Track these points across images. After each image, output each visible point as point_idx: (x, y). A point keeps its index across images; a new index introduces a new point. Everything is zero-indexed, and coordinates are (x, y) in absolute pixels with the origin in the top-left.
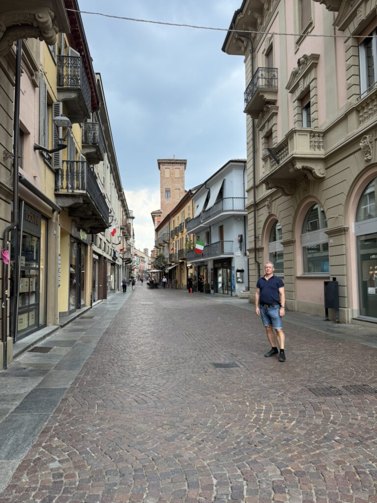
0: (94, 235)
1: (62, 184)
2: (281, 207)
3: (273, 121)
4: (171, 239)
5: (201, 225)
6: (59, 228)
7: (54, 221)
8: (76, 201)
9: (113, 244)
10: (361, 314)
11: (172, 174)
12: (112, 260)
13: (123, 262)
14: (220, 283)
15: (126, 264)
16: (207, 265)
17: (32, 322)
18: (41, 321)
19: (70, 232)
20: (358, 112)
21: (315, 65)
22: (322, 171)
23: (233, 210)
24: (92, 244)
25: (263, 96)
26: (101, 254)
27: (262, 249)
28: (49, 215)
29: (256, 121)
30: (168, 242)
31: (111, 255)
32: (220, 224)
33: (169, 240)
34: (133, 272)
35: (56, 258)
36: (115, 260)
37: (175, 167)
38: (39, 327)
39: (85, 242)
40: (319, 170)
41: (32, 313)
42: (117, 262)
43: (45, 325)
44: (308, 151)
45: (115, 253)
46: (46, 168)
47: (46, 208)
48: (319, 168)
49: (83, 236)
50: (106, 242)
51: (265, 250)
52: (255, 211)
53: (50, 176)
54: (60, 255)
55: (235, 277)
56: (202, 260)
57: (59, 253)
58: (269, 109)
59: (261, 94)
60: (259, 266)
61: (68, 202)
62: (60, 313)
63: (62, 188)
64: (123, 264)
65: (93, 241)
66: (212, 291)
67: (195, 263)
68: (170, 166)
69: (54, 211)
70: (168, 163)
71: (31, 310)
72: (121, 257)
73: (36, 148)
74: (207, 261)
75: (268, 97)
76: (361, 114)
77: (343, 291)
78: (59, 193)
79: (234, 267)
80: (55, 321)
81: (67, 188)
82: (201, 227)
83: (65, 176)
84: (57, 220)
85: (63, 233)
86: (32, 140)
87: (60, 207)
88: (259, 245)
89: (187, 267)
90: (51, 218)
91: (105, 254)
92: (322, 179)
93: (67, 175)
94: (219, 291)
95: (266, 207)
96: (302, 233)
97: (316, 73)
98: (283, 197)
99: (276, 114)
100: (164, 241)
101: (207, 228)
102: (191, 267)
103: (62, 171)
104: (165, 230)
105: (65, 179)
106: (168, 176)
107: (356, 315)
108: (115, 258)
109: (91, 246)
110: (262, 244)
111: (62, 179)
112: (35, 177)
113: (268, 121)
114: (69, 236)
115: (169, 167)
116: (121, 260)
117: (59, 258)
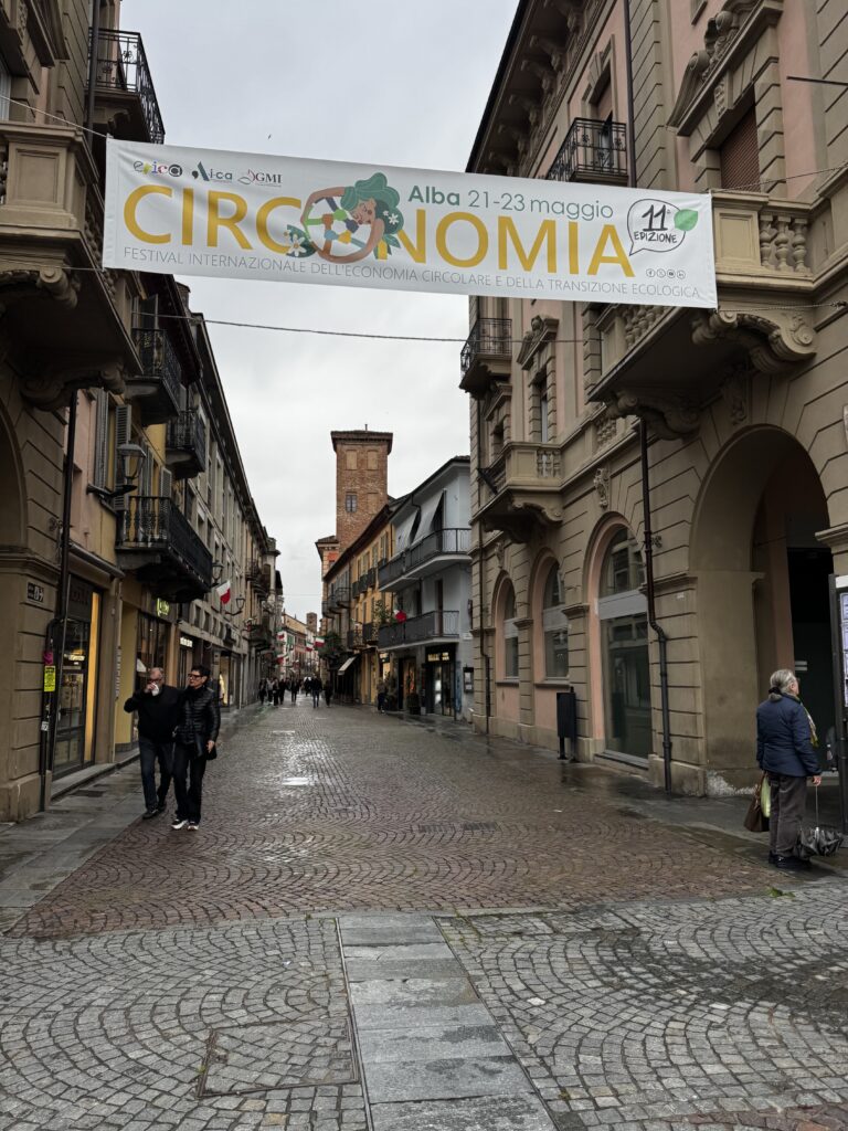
0: (184, 605)
1: (128, 533)
2: (514, 559)
3: (503, 411)
4: (353, 600)
5: (403, 578)
6: (121, 603)
7: (113, 593)
8: (149, 559)
9: (227, 613)
10: (607, 748)
11: (361, 462)
12: (222, 645)
13: (250, 647)
14: (438, 692)
15: (257, 651)
16: (415, 658)
17: (74, 756)
18: (87, 758)
19: (138, 606)
20: (597, 428)
21: (552, 337)
22: (556, 512)
23: (457, 553)
24: (178, 621)
25: (486, 367)
26: (199, 636)
27: (491, 632)
28: (105, 586)
29: (482, 402)
30: (346, 605)
31: (221, 636)
32: (438, 577)
33: (350, 602)
34: (276, 666)
35: (114, 655)
36: (231, 645)
37: (369, 447)
38: (83, 766)
39: (166, 619)
40: (551, 510)
41: (74, 743)
42: (234, 649)
43: (92, 763)
44: (533, 479)
45: (229, 631)
46: (104, 513)
47: (100, 577)
48: (551, 507)
49: (162, 608)
50: (210, 611)
51: (498, 634)
52: (481, 561)
53: (109, 524)
54: (120, 648)
55: (462, 681)
56: (403, 646)
57: (119, 644)
58: (498, 390)
59: (482, 364)
60: (488, 662)
61: (136, 563)
62: (117, 746)
63: (128, 540)
64: (250, 653)
65: (180, 615)
66: (423, 710)
67: (394, 651)
68: (358, 447)
69: (112, 578)
70: (354, 440)
71: (74, 737)
72: (244, 638)
73: (89, 490)
74: (415, 648)
75: (494, 369)
76: (599, 432)
77: (583, 709)
78: (123, 548)
79: (459, 662)
80: (108, 756)
81: (136, 540)
82: (403, 580)
83: (133, 522)
84: (117, 591)
85: (127, 609)
86: (85, 480)
87: (123, 571)
88: (488, 624)
89: (380, 660)
90: (107, 590)
91: (206, 636)
92: (559, 524)
93: (137, 519)
94: (436, 710)
95: (495, 558)
96: (544, 608)
97: (554, 349)
98: (514, 545)
99: (509, 398)
100: (338, 603)
101: (415, 582)
102: (387, 660)
103: (129, 512)
104: (340, 581)
105: (132, 526)
106: (354, 467)
107: (600, 749)
108: (229, 641)
109: (177, 625)
110: (493, 622)
111: (128, 526)
112: (86, 534)
113: (498, 407)
114: (137, 612)
115: (354, 447)
116: (245, 645)
117: (119, 653)
